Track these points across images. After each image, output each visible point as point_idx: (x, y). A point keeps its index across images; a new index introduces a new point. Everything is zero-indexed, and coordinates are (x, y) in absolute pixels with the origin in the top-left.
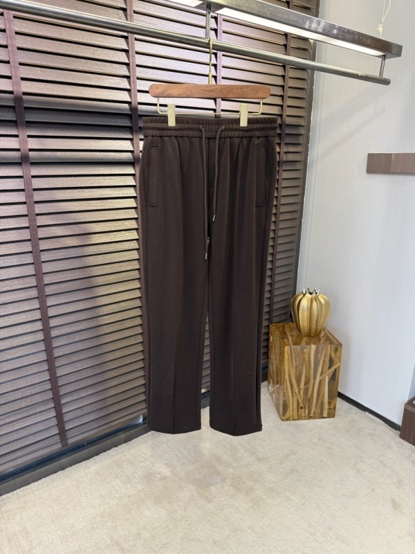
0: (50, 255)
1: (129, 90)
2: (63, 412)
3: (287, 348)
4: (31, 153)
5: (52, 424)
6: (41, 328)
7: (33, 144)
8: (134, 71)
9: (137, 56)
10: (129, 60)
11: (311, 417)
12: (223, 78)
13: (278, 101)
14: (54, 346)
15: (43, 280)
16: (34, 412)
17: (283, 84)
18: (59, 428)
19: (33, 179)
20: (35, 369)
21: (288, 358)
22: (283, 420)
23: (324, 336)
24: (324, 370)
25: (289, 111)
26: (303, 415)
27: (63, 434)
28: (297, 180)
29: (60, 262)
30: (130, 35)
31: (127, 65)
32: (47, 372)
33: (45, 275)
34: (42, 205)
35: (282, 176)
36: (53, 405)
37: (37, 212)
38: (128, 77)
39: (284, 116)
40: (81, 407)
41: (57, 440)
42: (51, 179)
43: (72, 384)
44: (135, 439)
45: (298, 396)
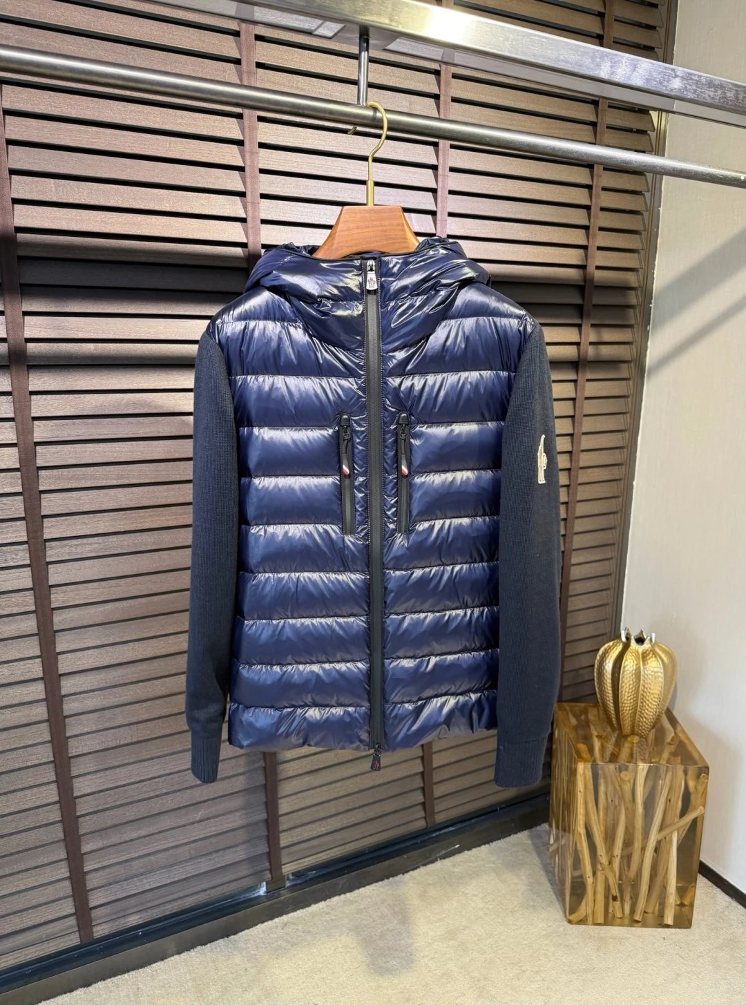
0: (67, 550)
1: (243, 220)
2: (86, 869)
3: (581, 767)
4: (30, 346)
5: (62, 896)
6: (44, 697)
7: (35, 327)
8: (255, 182)
9: (263, 151)
10: (244, 162)
11: (637, 922)
12: (451, 192)
13: (577, 237)
14: (68, 734)
15: (50, 598)
16: (23, 867)
17: (587, 203)
18: (75, 901)
19: (34, 397)
20: (28, 778)
21: (586, 787)
22: (570, 922)
23: (670, 744)
24: (668, 821)
25: (600, 259)
26: (619, 915)
27: (83, 913)
28: (622, 400)
29: (87, 562)
30: (246, 112)
31: (241, 169)
32: (54, 786)
33: (53, 590)
34: (51, 448)
35: (584, 390)
36: (63, 855)
37: (40, 463)
38: (242, 194)
39: (591, 269)
40: (126, 861)
41: (72, 927)
42: (71, 397)
43: (108, 813)
44: (247, 931)
45: (608, 872)
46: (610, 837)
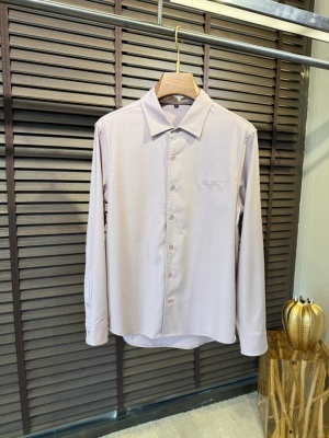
0: (27, 242)
1: (114, 96)
2: (29, 397)
3: (272, 361)
4: (16, 148)
6: (13, 311)
7: (18, 140)
8: (120, 80)
9: (124, 67)
10: (115, 71)
14: (24, 330)
15: (18, 264)
17: (273, 95)
19: (16, 171)
23: (318, 352)
24: (318, 392)
31: (114, 74)
39: (275, 124)
42: (33, 171)
45: (287, 418)
46: (287, 399)
